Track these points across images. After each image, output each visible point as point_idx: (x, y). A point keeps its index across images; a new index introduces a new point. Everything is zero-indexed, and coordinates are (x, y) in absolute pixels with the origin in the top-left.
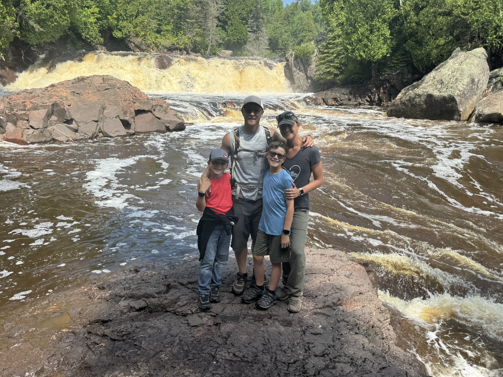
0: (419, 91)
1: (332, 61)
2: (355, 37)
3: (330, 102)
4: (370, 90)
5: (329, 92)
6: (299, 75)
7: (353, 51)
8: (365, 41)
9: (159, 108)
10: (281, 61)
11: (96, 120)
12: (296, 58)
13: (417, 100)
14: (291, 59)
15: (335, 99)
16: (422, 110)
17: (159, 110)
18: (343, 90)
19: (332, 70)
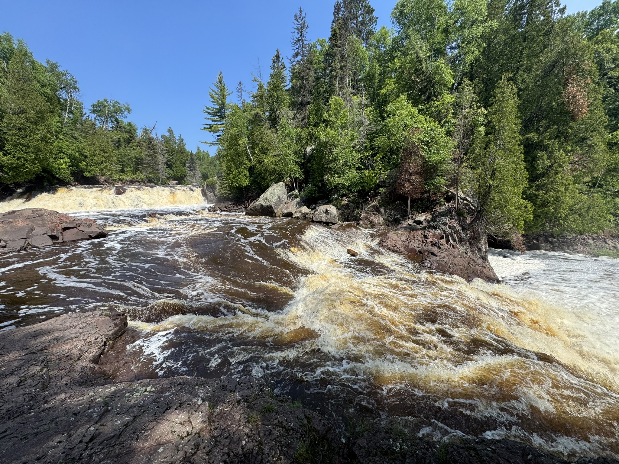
0: (257, 203)
1: (226, 187)
2: (231, 176)
3: (223, 209)
4: (244, 202)
5: (222, 204)
6: (210, 194)
7: (232, 183)
8: (237, 178)
9: (83, 224)
10: (200, 187)
11: (25, 237)
12: (207, 186)
13: (257, 207)
14: (205, 186)
15: (225, 207)
16: (259, 212)
17: (84, 226)
18: (229, 203)
19: (226, 192)
